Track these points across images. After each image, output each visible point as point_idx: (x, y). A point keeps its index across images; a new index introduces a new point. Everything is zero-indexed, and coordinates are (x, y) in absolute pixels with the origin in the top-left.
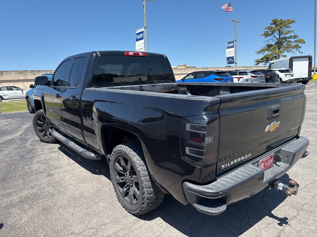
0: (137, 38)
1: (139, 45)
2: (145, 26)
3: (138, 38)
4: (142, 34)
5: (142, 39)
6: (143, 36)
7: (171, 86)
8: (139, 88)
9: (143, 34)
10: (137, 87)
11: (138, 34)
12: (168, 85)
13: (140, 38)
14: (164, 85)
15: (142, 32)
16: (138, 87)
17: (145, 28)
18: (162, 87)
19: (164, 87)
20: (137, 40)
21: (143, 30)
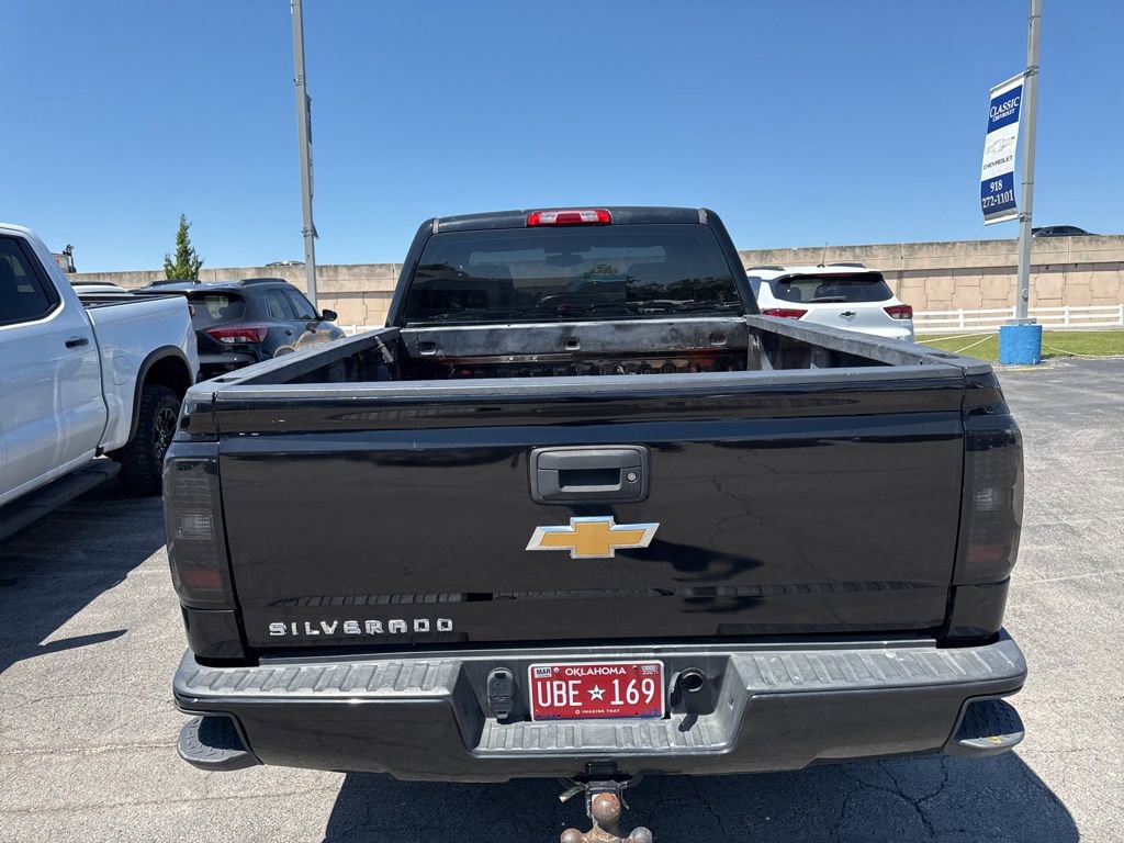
0: (991, 119)
1: (997, 148)
2: (1030, 64)
3: (997, 118)
4: (1014, 101)
5: (1012, 119)
6: (1017, 109)
7: (708, 331)
8: (560, 332)
9: (1018, 102)
10: (552, 328)
11: (998, 102)
12: (697, 328)
13: (1004, 115)
14: (671, 324)
15: (1017, 92)
16: (555, 331)
17: (1027, 75)
18: (663, 333)
19: (674, 333)
20: (994, 126)
21: (1021, 82)
